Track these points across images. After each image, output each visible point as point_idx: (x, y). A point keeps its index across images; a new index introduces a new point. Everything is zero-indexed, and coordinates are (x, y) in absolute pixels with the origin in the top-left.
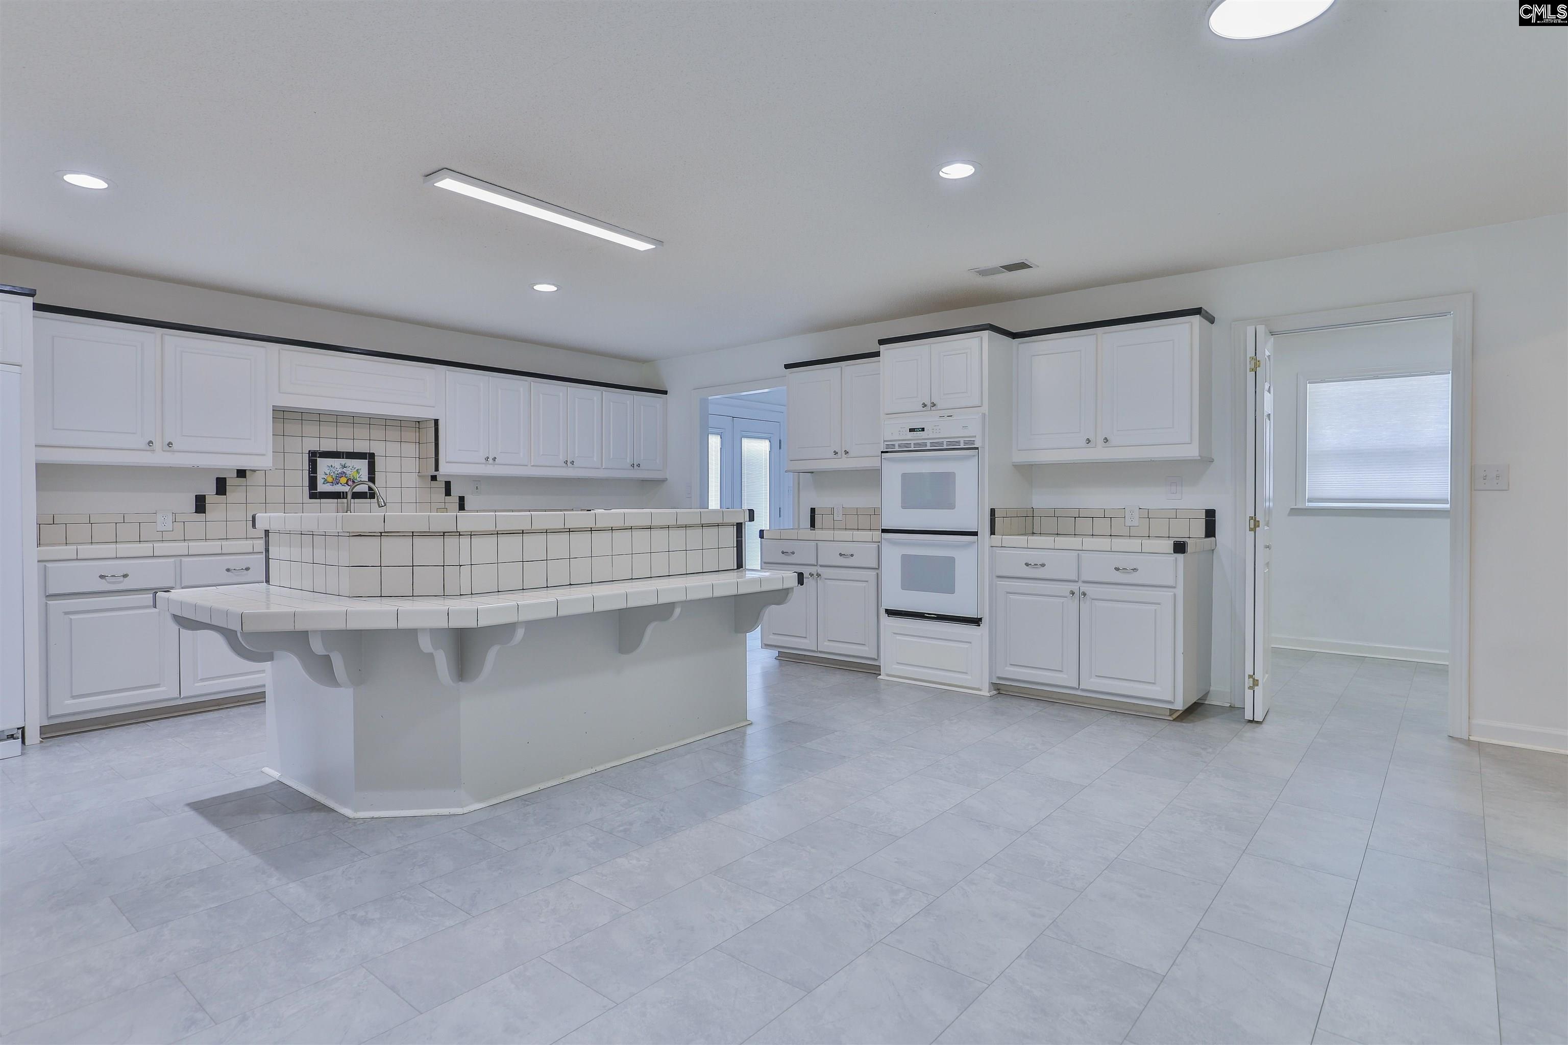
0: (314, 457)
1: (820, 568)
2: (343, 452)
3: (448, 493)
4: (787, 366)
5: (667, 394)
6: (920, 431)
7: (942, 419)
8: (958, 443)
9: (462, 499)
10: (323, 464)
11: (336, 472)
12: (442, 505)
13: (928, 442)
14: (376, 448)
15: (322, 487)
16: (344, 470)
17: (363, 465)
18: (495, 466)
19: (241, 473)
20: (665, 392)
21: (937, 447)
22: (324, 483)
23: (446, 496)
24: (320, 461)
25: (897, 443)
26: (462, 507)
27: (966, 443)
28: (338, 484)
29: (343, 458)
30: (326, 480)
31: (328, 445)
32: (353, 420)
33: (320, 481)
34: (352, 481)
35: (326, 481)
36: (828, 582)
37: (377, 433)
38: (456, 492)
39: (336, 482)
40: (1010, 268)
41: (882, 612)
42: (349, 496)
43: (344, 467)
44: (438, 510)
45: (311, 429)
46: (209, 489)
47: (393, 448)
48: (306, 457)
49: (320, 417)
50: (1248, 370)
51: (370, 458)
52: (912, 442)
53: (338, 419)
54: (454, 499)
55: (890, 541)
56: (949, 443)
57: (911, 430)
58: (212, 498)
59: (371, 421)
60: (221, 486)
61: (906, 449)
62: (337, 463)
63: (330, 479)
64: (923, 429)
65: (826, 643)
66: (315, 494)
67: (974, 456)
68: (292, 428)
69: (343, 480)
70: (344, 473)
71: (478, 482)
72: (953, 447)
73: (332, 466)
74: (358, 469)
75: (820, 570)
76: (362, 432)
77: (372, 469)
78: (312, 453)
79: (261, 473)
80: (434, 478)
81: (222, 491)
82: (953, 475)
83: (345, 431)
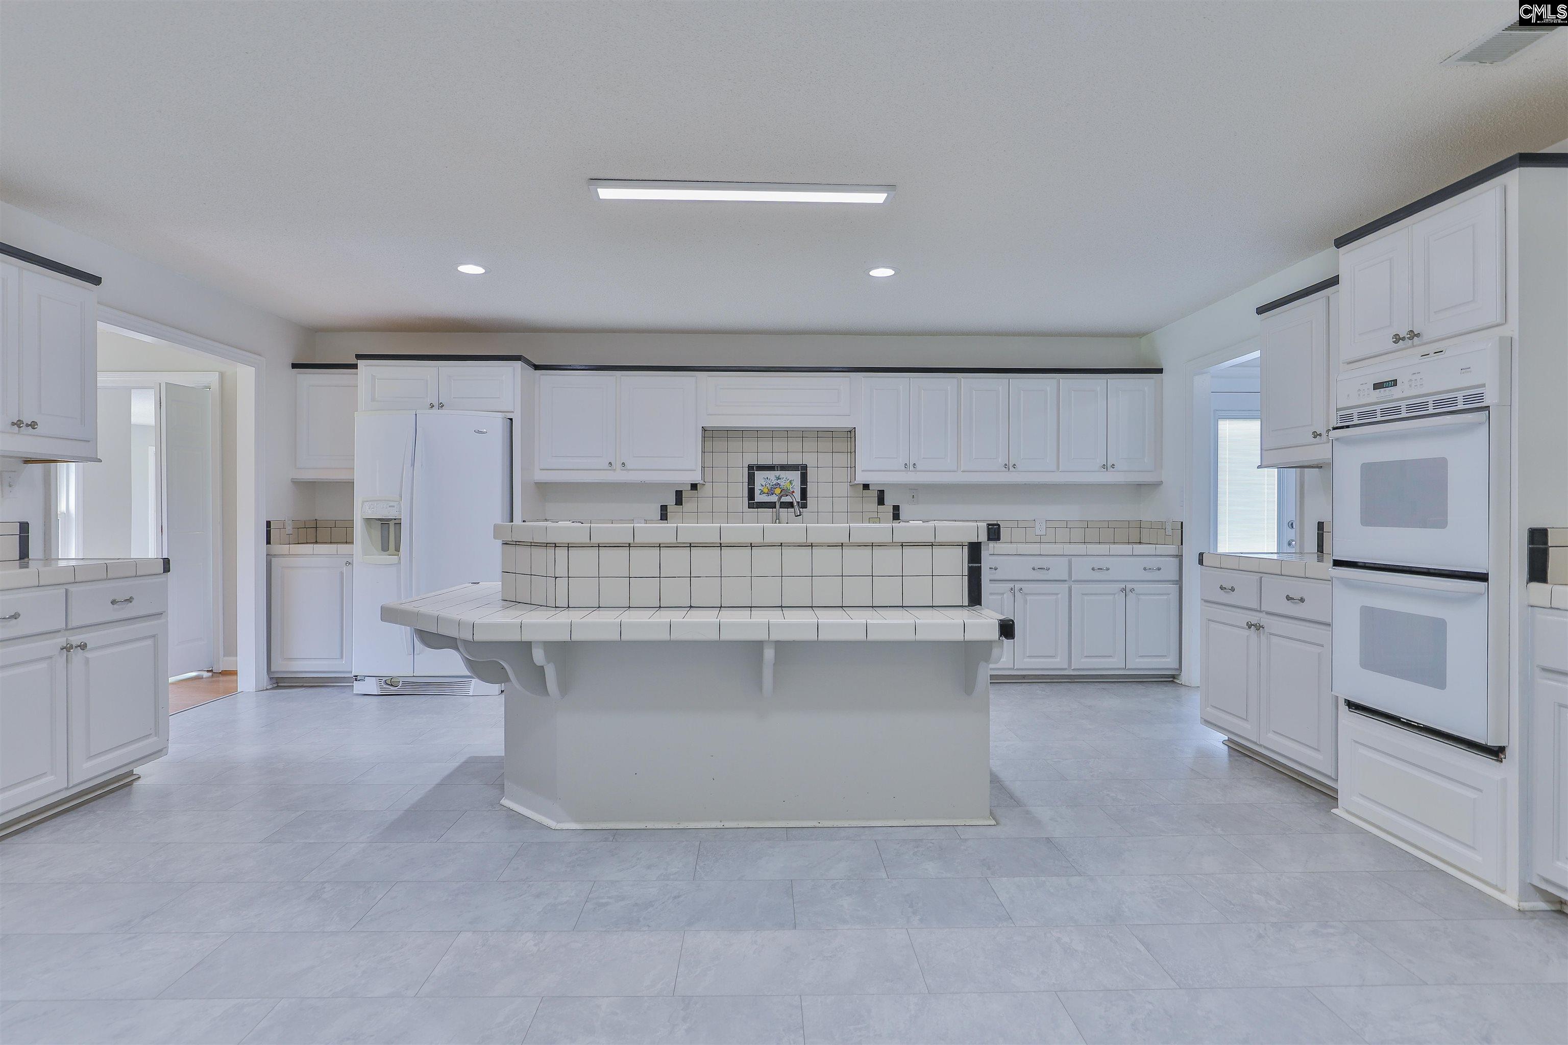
0: (752, 469)
1: (1266, 616)
2: (778, 465)
3: (881, 501)
4: (1261, 310)
5: (1162, 373)
6: (1390, 386)
7: (1426, 359)
8: (1454, 400)
9: (896, 508)
10: (760, 476)
11: (772, 484)
12: (875, 515)
13: (1403, 404)
14: (809, 460)
15: (759, 498)
16: (779, 481)
17: (796, 476)
18: (918, 473)
19: (694, 487)
20: (1160, 371)
21: (1418, 412)
22: (760, 494)
23: (878, 505)
24: (757, 474)
25: (1355, 412)
26: (896, 517)
27: (1467, 399)
28: (773, 494)
29: (778, 470)
30: (762, 491)
31: (766, 460)
32: (787, 434)
33: (757, 492)
34: (785, 492)
35: (762, 493)
36: (1274, 640)
37: (810, 445)
38: (890, 501)
39: (771, 492)
41: (1342, 704)
42: (778, 506)
43: (778, 478)
44: (870, 520)
45: (750, 445)
46: (671, 500)
47: (825, 459)
48: (746, 470)
49: (757, 434)
51: (803, 470)
52: (1378, 408)
53: (772, 434)
54: (888, 508)
55: (1346, 583)
56: (1437, 404)
57: (1377, 386)
58: (672, 507)
59: (803, 434)
60: (679, 498)
61: (1368, 418)
62: (771, 475)
63: (766, 490)
64: (1394, 383)
65: (1271, 735)
66: (753, 504)
67: (1482, 422)
68: (720, 445)
69: (778, 491)
70: (778, 484)
71: (915, 491)
73: (767, 478)
74: (791, 481)
75: (1265, 620)
76: (795, 445)
77: (804, 480)
78: (751, 468)
79: (709, 485)
80: (866, 487)
81: (679, 501)
82: (1439, 466)
83: (780, 445)
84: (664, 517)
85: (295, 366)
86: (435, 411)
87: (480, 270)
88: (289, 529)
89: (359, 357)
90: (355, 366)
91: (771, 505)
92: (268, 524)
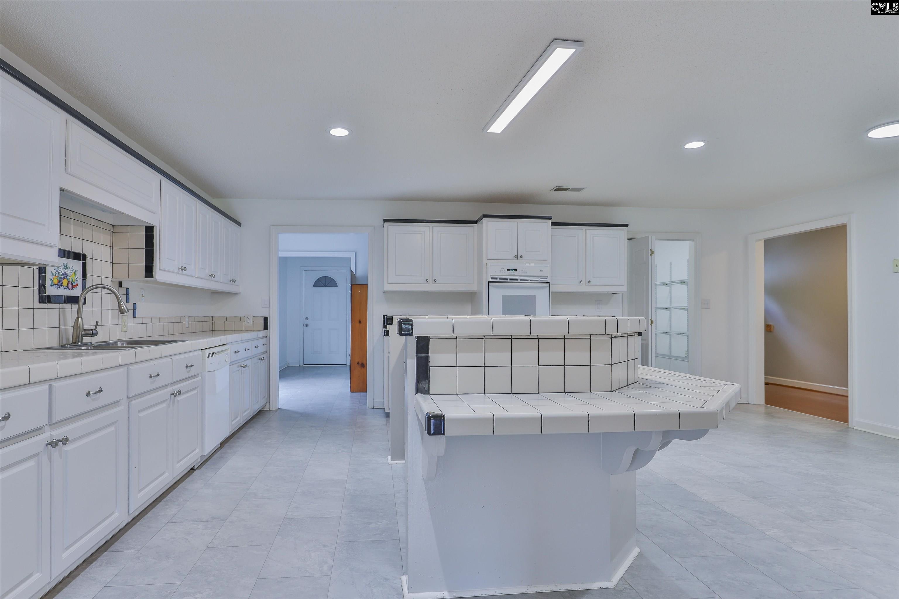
3: (128, 300)
6: (513, 271)
7: (527, 265)
8: (537, 279)
11: (60, 273)
13: (519, 278)
16: (66, 271)
20: (240, 225)
27: (541, 279)
30: (52, 282)
40: (559, 189)
43: (66, 268)
50: (649, 255)
51: (84, 259)
52: (509, 277)
54: (131, 305)
56: (532, 279)
57: (508, 270)
61: (504, 281)
63: (55, 281)
64: (516, 270)
67: (548, 287)
70: (67, 274)
72: (534, 281)
74: (75, 271)
77: (84, 271)
82: (534, 297)
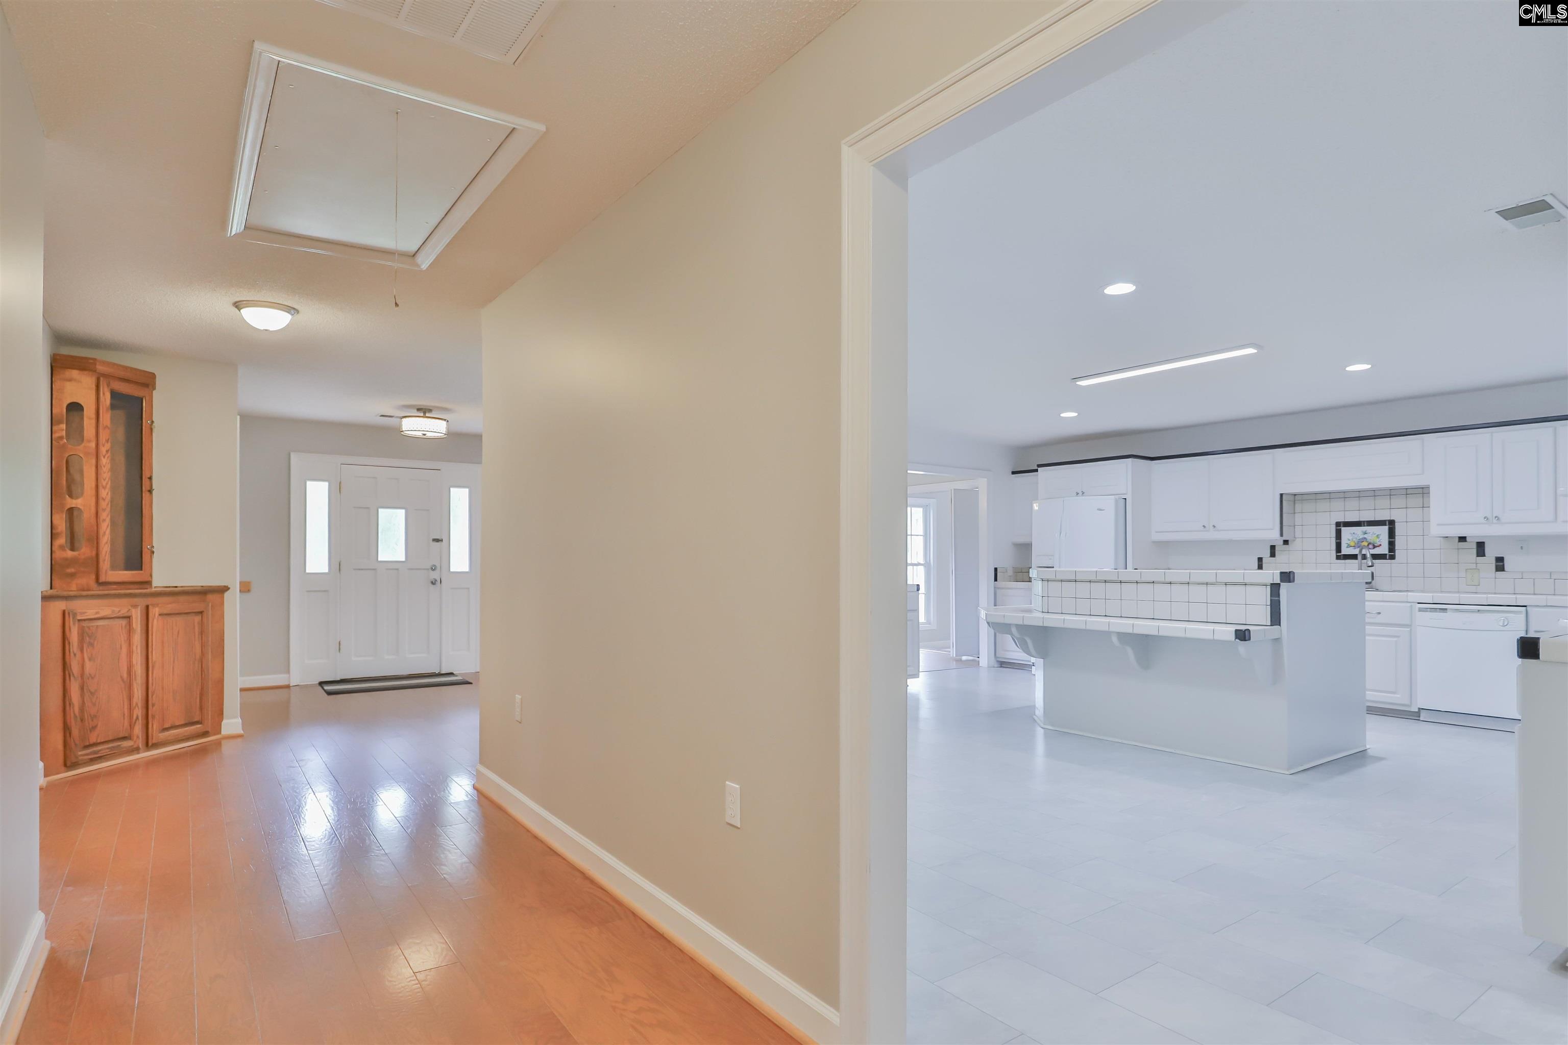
0: (1339, 527)
2: (1364, 521)
3: (1481, 553)
9: (1501, 560)
10: (1347, 532)
11: (1359, 538)
12: (1474, 566)
14: (1397, 515)
15: (1345, 551)
16: (1365, 536)
17: (1383, 530)
19: (1285, 542)
22: (1346, 547)
23: (1479, 556)
24: (1344, 530)
26: (1500, 567)
28: (1359, 548)
29: (1364, 526)
30: (1349, 545)
31: (1352, 517)
32: (1374, 493)
33: (1343, 546)
34: (1371, 545)
35: (1349, 546)
37: (1398, 501)
38: (1490, 552)
39: (1358, 546)
42: (1370, 557)
43: (1365, 533)
44: (1467, 571)
45: (1338, 504)
46: (1265, 554)
47: (1414, 514)
48: (1334, 528)
49: (1345, 495)
51: (1391, 525)
54: (1489, 560)
58: (1267, 559)
59: (1391, 493)
60: (1273, 551)
62: (1358, 530)
63: (1352, 544)
66: (1339, 556)
68: (1309, 506)
69: (1364, 544)
70: (1365, 538)
71: (1524, 541)
73: (1354, 533)
74: (1378, 535)
76: (1383, 502)
77: (1392, 534)
78: (1338, 524)
79: (1298, 541)
80: (1462, 539)
81: (1273, 554)
83: (1367, 503)
84: (1260, 567)
85: (1013, 473)
86: (1080, 498)
87: (1074, 414)
88: (1010, 573)
89: (1039, 466)
90: (1036, 471)
91: (1354, 557)
92: (996, 569)
